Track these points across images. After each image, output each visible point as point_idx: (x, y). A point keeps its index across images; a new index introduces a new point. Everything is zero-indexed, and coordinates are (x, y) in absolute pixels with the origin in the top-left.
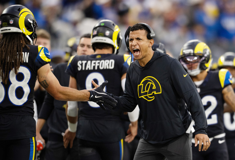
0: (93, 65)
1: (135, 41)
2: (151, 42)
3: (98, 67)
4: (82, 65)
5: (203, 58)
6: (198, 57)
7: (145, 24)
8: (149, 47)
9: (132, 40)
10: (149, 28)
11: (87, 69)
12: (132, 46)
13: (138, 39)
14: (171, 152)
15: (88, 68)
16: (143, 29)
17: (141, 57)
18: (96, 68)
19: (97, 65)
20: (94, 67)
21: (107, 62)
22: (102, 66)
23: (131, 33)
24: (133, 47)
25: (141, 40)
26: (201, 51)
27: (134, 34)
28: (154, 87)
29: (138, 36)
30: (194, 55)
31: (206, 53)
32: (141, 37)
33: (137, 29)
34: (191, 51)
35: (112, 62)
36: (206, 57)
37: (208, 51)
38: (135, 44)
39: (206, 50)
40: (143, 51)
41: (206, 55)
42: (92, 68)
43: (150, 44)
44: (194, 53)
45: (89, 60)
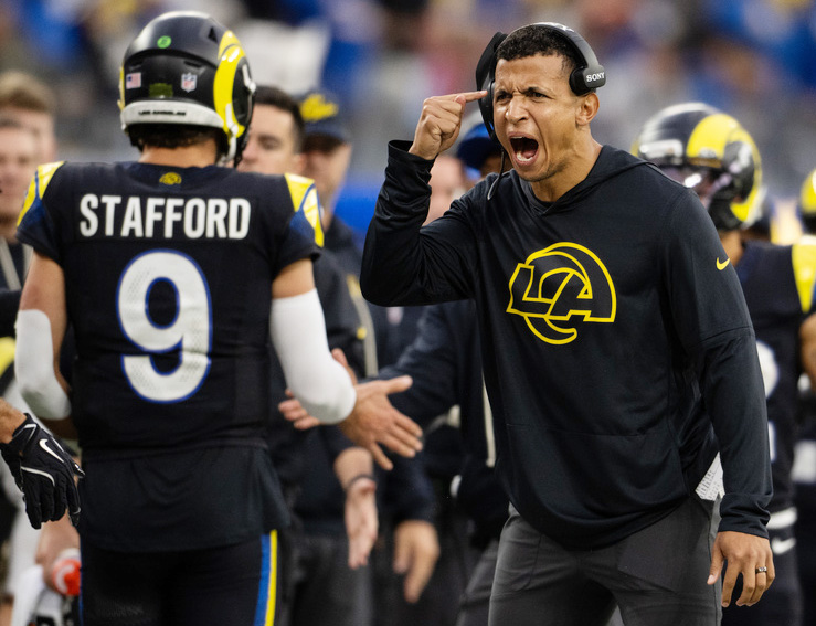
0: (152, 216)
1: (520, 104)
2: (588, 104)
3: (178, 226)
4: (100, 211)
5: (725, 180)
6: (706, 173)
7: (564, 28)
8: (577, 125)
9: (506, 96)
10: (577, 43)
11: (125, 232)
12: (505, 121)
13: (532, 93)
14: (629, 576)
15: (132, 231)
16: (555, 52)
17: (543, 170)
18: (168, 233)
19: (171, 217)
20: (159, 226)
21: (217, 209)
22: (194, 226)
23: (502, 68)
24: (511, 129)
25: (545, 99)
26: (718, 151)
27: (515, 70)
28: (586, 293)
29: (532, 82)
30: (688, 165)
31: (736, 158)
32: (544, 86)
33: (528, 50)
34: (674, 147)
35: (240, 209)
36: (735, 176)
37: (747, 152)
38: (518, 117)
39: (739, 149)
40: (551, 143)
41: (736, 168)
42: (150, 233)
43: (581, 114)
44: (684, 157)
45: (135, 195)
